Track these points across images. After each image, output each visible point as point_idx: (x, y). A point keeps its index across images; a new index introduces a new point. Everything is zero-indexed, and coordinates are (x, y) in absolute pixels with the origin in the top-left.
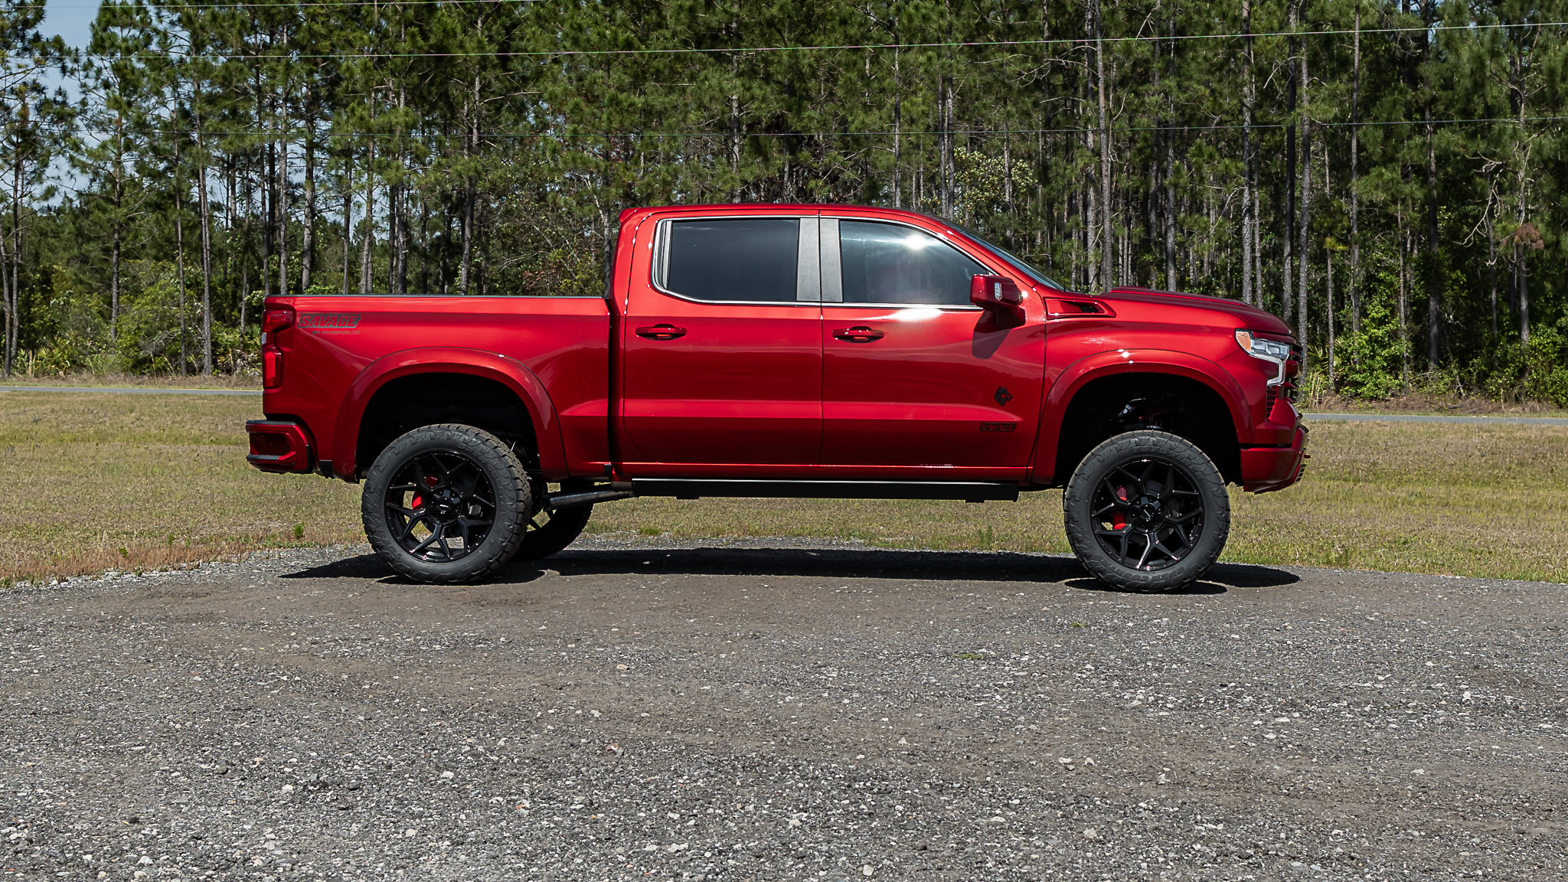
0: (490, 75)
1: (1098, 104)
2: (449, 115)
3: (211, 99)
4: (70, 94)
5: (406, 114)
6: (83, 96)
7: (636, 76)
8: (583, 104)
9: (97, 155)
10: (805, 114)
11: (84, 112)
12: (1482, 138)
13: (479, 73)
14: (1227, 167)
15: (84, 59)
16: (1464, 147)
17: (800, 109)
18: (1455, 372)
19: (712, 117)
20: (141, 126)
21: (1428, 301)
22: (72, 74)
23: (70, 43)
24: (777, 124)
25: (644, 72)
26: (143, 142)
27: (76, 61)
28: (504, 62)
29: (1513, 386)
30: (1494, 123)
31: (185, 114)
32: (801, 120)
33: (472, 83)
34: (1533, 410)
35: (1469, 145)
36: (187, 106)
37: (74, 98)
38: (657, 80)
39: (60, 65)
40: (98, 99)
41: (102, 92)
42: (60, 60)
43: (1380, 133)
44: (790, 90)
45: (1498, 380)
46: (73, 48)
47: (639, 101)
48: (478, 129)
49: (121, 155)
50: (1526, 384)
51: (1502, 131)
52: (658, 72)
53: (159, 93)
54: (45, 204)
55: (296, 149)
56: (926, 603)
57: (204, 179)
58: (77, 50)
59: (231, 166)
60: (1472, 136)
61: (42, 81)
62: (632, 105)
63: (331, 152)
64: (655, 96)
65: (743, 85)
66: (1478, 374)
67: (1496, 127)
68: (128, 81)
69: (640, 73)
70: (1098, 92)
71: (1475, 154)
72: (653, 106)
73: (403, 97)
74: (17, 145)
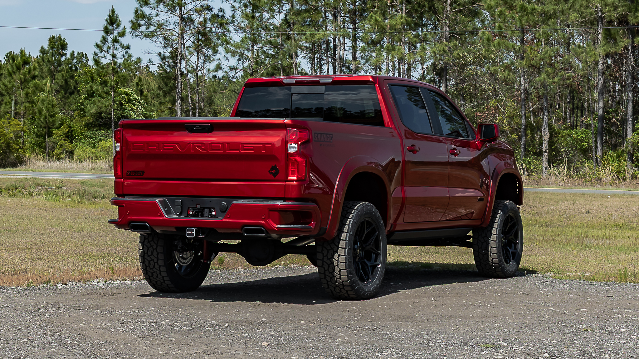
3: (299, 13)
9: (240, 47)
10: (638, 14)
19: (585, 17)
31: (286, 21)
32: (635, 17)
48: (449, 27)
49: (253, 46)
57: (295, 59)
62: (534, 10)
68: (255, 6)
72: (547, 11)
73: (404, 9)
74: (198, 40)
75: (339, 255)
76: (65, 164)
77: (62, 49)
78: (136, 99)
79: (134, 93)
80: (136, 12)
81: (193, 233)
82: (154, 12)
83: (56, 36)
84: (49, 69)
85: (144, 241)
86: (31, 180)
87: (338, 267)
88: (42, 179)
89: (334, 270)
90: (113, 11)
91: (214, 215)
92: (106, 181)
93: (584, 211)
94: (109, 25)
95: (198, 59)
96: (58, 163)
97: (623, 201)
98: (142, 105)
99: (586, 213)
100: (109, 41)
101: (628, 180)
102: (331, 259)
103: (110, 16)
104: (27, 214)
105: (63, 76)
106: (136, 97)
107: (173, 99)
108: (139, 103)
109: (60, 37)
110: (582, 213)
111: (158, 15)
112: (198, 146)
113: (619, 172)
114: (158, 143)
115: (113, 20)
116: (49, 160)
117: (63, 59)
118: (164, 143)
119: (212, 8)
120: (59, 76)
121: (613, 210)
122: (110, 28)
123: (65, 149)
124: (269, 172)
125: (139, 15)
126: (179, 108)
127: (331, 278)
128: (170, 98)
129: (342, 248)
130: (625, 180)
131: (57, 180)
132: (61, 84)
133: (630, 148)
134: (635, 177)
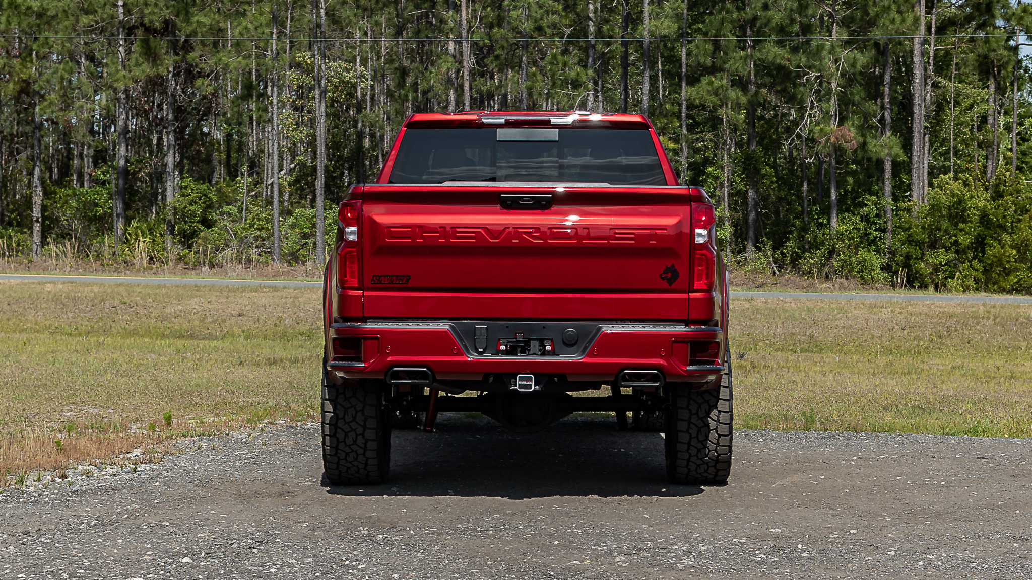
1: (461, 16)
10: (193, 20)
12: (804, 52)
14: (578, 74)
16: (789, 60)
17: (188, 15)
18: (770, 253)
21: (747, 192)
24: (168, 28)
29: (824, 265)
30: (812, 40)
32: (189, 24)
34: (842, 288)
35: (793, 58)
43: (709, 47)
45: (810, 260)
50: (835, 264)
51: (820, 48)
60: (795, 50)
66: (791, 256)
67: (814, 44)
70: (460, 5)
71: (799, 67)
75: (720, 412)
81: (529, 383)
85: (336, 398)
87: (717, 432)
89: (707, 437)
91: (549, 352)
101: (171, 264)
102: (704, 420)
112: (525, 233)
114: (443, 227)
118: (454, 227)
124: (661, 276)
127: (699, 450)
129: (724, 400)
130: (165, 263)
133: (170, 217)
134: (180, 259)
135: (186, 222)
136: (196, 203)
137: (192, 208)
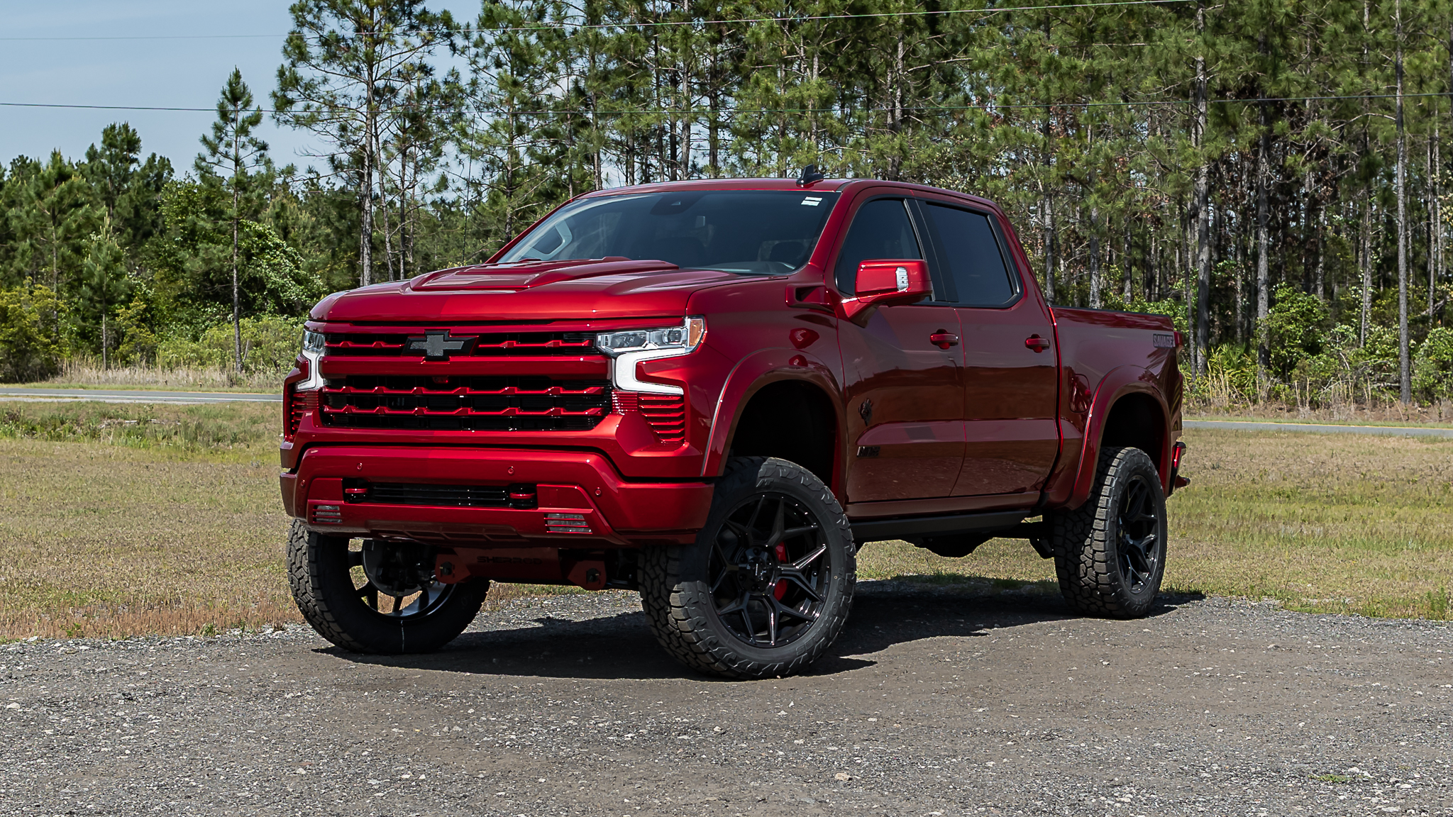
0: (915, 39)
2: (872, 87)
3: (605, 76)
4: (461, 76)
5: (820, 86)
6: (474, 75)
7: (1081, 36)
8: (1017, 72)
9: (488, 141)
10: (1282, 76)
11: (473, 93)
13: (903, 38)
15: (475, 36)
17: (1276, 70)
19: (1173, 82)
20: (535, 107)
22: (463, 52)
23: (458, 19)
24: (1249, 89)
25: (1091, 31)
26: (535, 123)
27: (467, 37)
28: (932, 23)
31: (579, 91)
32: (1276, 82)
33: (895, 49)
36: (582, 84)
37: (465, 79)
38: (1106, 40)
39: (448, 42)
40: (490, 80)
41: (494, 71)
42: (449, 35)
44: (1266, 46)
46: (463, 23)
47: (1083, 64)
48: (902, 102)
49: (512, 140)
52: (1106, 30)
53: (553, 69)
54: (437, 196)
55: (700, 131)
56: (1308, 695)
57: (599, 166)
58: (468, 26)
59: (631, 151)
61: (428, 61)
62: (1075, 67)
63: (735, 132)
64: (1103, 59)
65: (1205, 42)
68: (521, 60)
69: (1085, 32)
72: (1099, 71)
73: (816, 67)
74: (404, 130)
76: (140, 374)
77: (130, 151)
78: (277, 246)
79: (273, 233)
80: (281, 73)
82: (318, 75)
83: (117, 126)
84: (104, 189)
86: (90, 406)
88: (112, 404)
90: (237, 75)
92: (237, 407)
93: (1208, 464)
94: (229, 100)
95: (404, 166)
96: (127, 371)
97: (1282, 444)
98: (289, 256)
99: (1213, 468)
100: (229, 134)
101: (1261, 402)
103: (230, 84)
104: (111, 475)
105: (131, 200)
106: (278, 241)
107: (356, 243)
108: (285, 252)
109: (126, 127)
110: (1205, 468)
111: (325, 81)
113: (1241, 386)
115: (236, 93)
116: (108, 367)
117: (132, 167)
119: (431, 70)
120: (122, 201)
121: (1267, 463)
122: (231, 107)
123: (140, 343)
125: (288, 80)
126: (367, 262)
128: (350, 243)
130: (1255, 402)
131: (140, 406)
132: (126, 215)
133: (1263, 338)
134: (1274, 396)
135: (1283, 347)
136: (1296, 320)
137: (1290, 327)
